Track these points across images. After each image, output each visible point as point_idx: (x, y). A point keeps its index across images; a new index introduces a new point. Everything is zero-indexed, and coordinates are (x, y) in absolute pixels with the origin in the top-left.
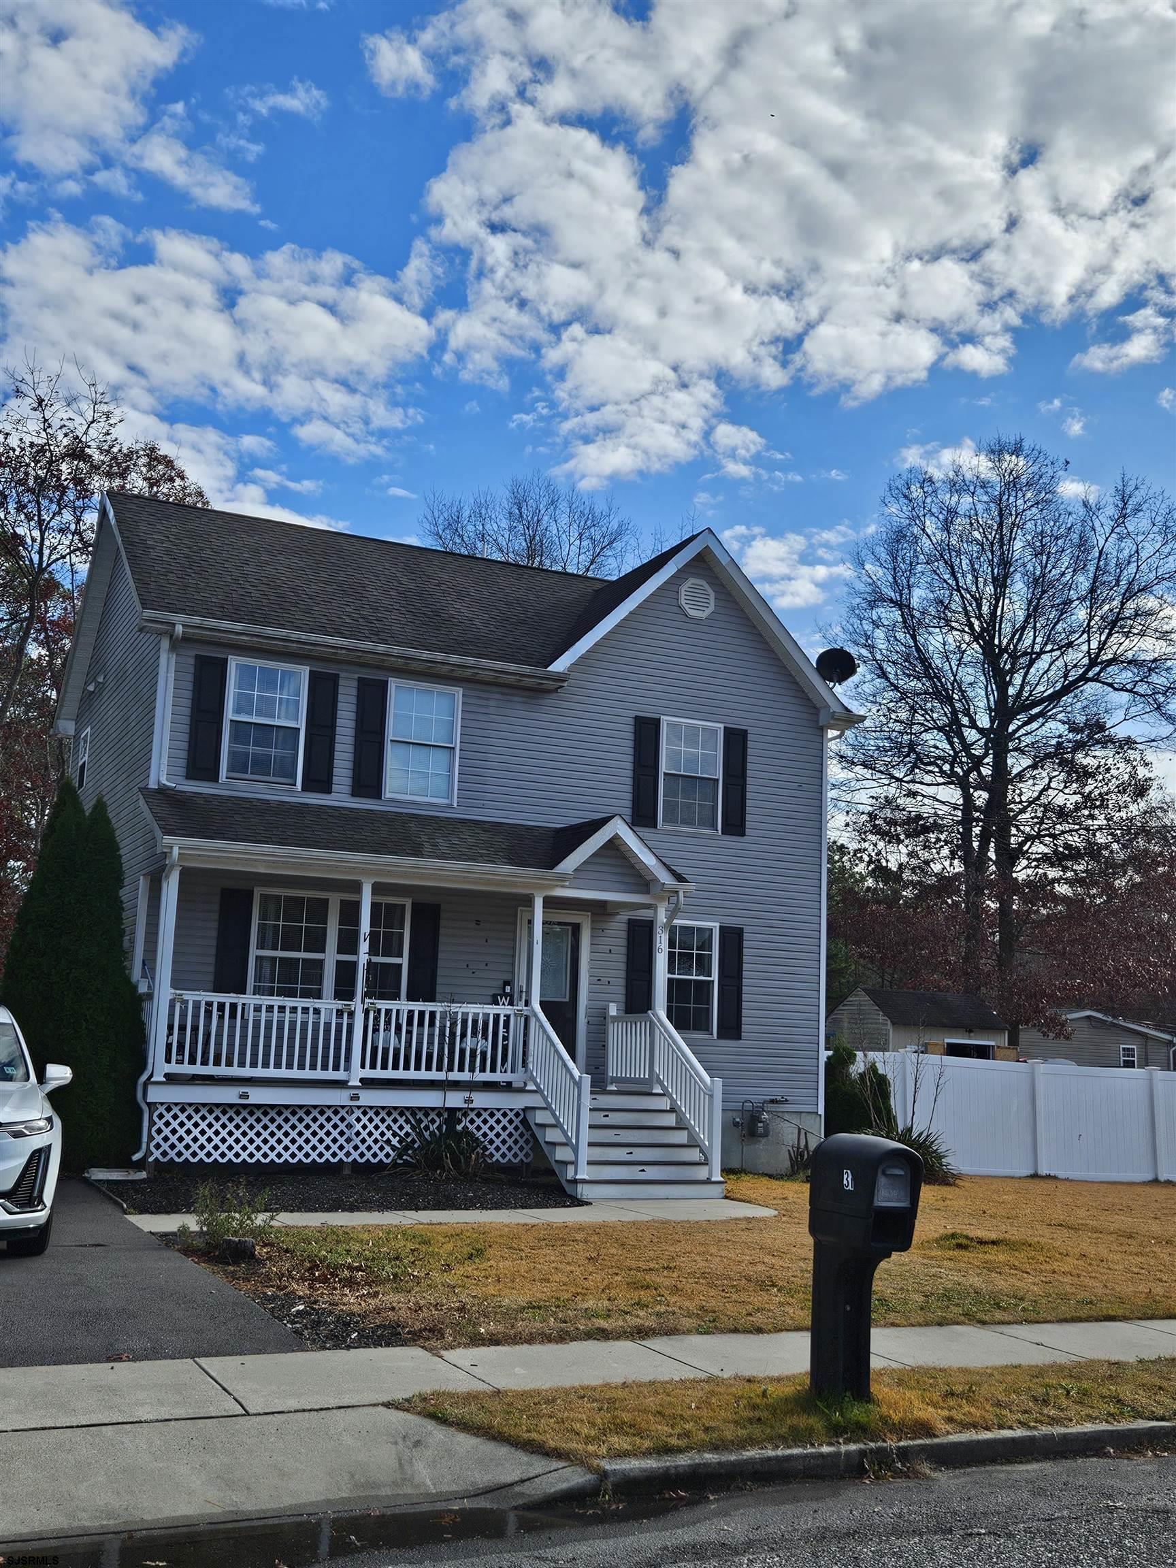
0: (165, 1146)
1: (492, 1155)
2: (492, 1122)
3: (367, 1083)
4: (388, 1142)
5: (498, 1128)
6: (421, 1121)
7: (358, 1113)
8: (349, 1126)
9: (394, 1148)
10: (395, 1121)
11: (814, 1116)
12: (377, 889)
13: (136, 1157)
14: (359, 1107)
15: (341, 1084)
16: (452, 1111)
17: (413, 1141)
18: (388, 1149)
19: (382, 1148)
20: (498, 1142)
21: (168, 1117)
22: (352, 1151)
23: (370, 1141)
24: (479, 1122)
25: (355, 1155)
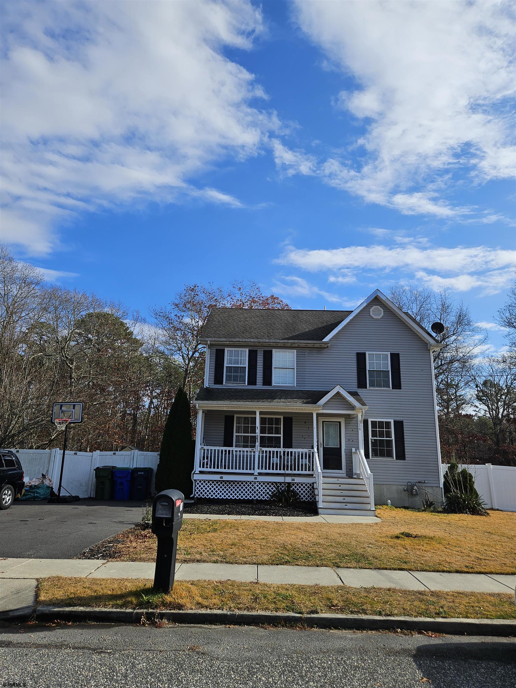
0: (199, 493)
1: (302, 498)
2: (302, 487)
3: (260, 474)
4: (268, 493)
5: (304, 489)
6: (279, 487)
7: (257, 484)
8: (255, 488)
9: (270, 495)
10: (270, 486)
11: (438, 488)
12: (261, 413)
13: (191, 496)
14: (258, 482)
15: (252, 474)
16: (289, 483)
17: (276, 493)
18: (268, 495)
19: (266, 495)
20: (304, 494)
21: (200, 484)
22: (256, 496)
23: (262, 493)
24: (298, 487)
25: (257, 497)
